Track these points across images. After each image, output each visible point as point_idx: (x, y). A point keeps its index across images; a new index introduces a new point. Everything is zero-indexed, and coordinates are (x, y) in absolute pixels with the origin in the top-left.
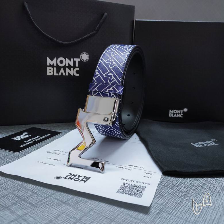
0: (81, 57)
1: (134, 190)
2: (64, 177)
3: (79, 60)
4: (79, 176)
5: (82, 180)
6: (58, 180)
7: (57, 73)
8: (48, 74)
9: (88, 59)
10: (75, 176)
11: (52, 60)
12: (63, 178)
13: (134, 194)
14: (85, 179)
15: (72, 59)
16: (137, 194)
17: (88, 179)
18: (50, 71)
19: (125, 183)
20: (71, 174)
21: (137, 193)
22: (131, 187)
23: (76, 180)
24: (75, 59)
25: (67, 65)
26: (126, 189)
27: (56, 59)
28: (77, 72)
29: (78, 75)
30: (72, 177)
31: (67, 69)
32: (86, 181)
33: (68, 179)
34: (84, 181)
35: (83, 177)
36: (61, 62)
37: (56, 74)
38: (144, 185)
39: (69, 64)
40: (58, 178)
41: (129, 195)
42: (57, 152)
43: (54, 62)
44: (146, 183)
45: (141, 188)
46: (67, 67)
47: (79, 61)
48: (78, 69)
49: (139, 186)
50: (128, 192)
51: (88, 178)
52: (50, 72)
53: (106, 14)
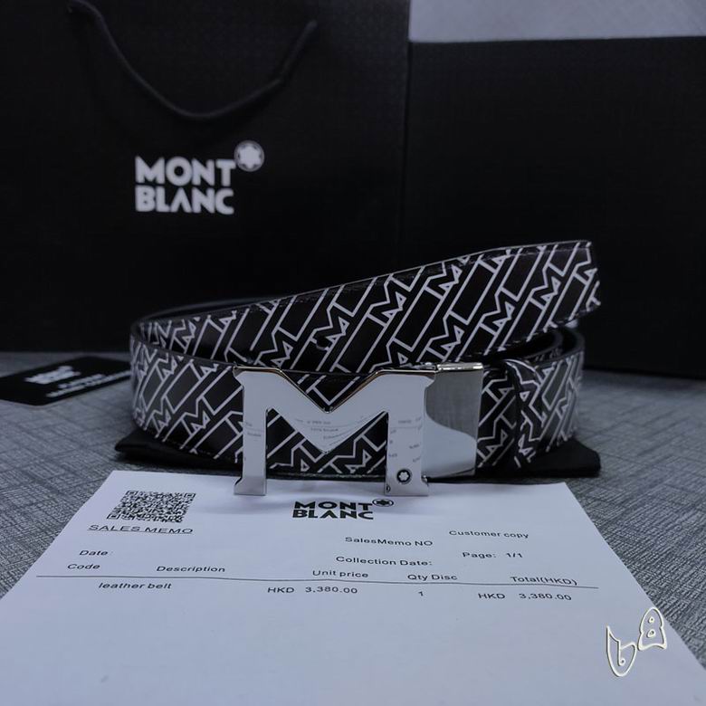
0: (239, 156)
3: (232, 165)
7: (166, 205)
8: (140, 207)
9: (260, 163)
11: (151, 164)
15: (210, 164)
24: (220, 163)
28: (227, 201)
29: (228, 211)
31: (195, 191)
36: (179, 171)
37: (162, 207)
39: (203, 180)
43: (158, 171)
47: (232, 170)
48: (230, 193)
52: (146, 202)
53: (312, 25)
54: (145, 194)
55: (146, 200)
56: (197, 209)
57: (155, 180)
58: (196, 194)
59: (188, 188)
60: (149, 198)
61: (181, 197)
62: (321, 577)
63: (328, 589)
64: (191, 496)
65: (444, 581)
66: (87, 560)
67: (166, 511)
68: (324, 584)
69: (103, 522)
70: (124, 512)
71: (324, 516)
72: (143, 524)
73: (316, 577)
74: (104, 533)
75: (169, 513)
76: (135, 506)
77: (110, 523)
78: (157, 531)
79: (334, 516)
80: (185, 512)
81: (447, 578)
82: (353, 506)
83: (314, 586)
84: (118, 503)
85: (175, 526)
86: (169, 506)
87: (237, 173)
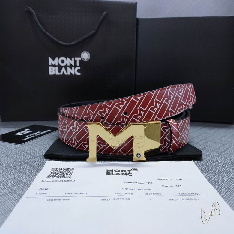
0: (82, 56)
3: (80, 59)
7: (59, 72)
8: (50, 73)
9: (89, 58)
11: (53, 59)
15: (73, 59)
18: (52, 70)
28: (78, 71)
29: (79, 74)
37: (57, 73)
39: (70, 64)
43: (56, 62)
48: (79, 68)
53: (105, 13)
54: (52, 69)
55: (52, 71)
56: (69, 74)
57: (55, 64)
58: (68, 68)
59: (66, 67)
60: (53, 70)
61: (63, 70)
62: (118, 195)
63: (121, 199)
64: (73, 169)
65: (157, 195)
66: (42, 191)
67: (65, 174)
68: (119, 197)
69: (46, 179)
70: (52, 175)
71: (117, 174)
72: (59, 179)
73: (116, 195)
74: (46, 182)
75: (66, 175)
76: (55, 173)
77: (48, 179)
78: (63, 181)
79: (120, 175)
80: (71, 174)
81: (158, 194)
82: (125, 171)
83: (116, 198)
84: (50, 172)
85: (69, 179)
86: (66, 173)
87: (82, 62)
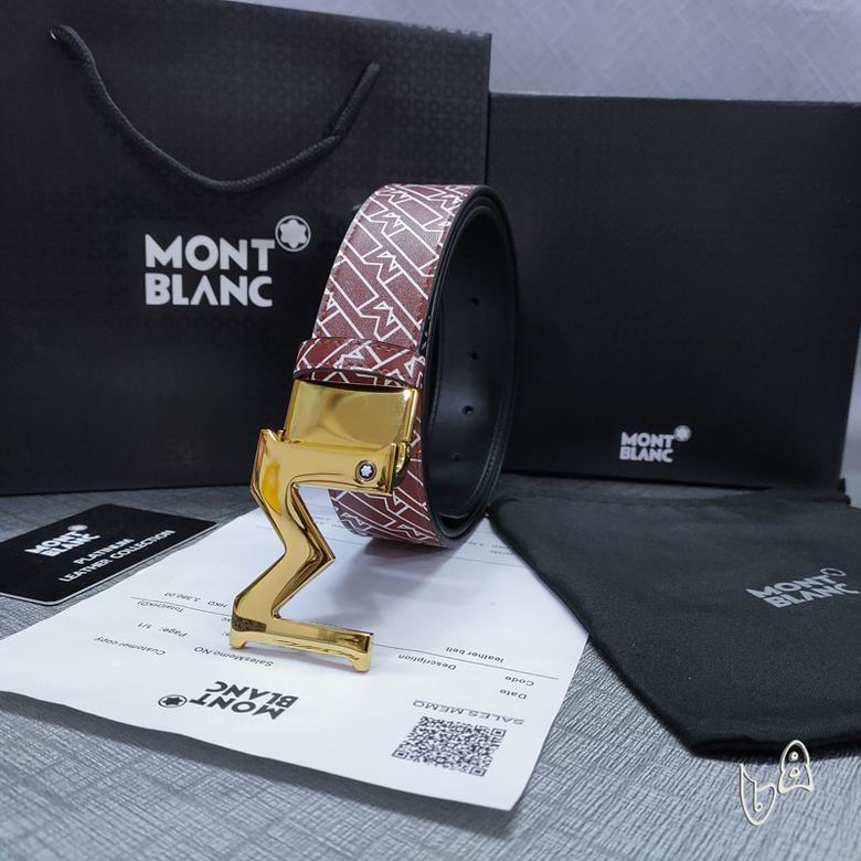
0: (280, 233)
1: (459, 747)
2: (196, 699)
3: (271, 244)
4: (255, 691)
5: (263, 709)
6: (173, 709)
7: (184, 296)
8: (151, 300)
9: (305, 240)
10: (238, 693)
11: (164, 245)
12: (193, 701)
13: (459, 762)
14: (278, 704)
15: (243, 243)
16: (469, 762)
17: (287, 706)
18: (158, 288)
19: (426, 719)
20: (224, 686)
21: (468, 757)
22: (449, 735)
23: (240, 707)
24: (255, 243)
25: (225, 265)
26: (431, 742)
27: (179, 240)
28: (264, 291)
29: (268, 303)
30: (226, 699)
31: (223, 279)
32: (281, 711)
33: (211, 705)
34: (272, 711)
35: (270, 697)
36: (202, 253)
37: (179, 300)
38: (500, 725)
39: (231, 261)
40: (173, 701)
41: (440, 765)
42: (175, 600)
43: (173, 254)
44: (508, 716)
45: (487, 737)
46: (225, 273)
47: (270, 251)
48: (267, 280)
49: (479, 731)
50: (435, 754)
51: (289, 700)
52: (158, 294)
53: (373, 68)
54: (158, 282)
55: (157, 291)
56: (225, 301)
57: (171, 263)
58: (225, 282)
59: (214, 275)
60: (163, 288)
61: (205, 285)
